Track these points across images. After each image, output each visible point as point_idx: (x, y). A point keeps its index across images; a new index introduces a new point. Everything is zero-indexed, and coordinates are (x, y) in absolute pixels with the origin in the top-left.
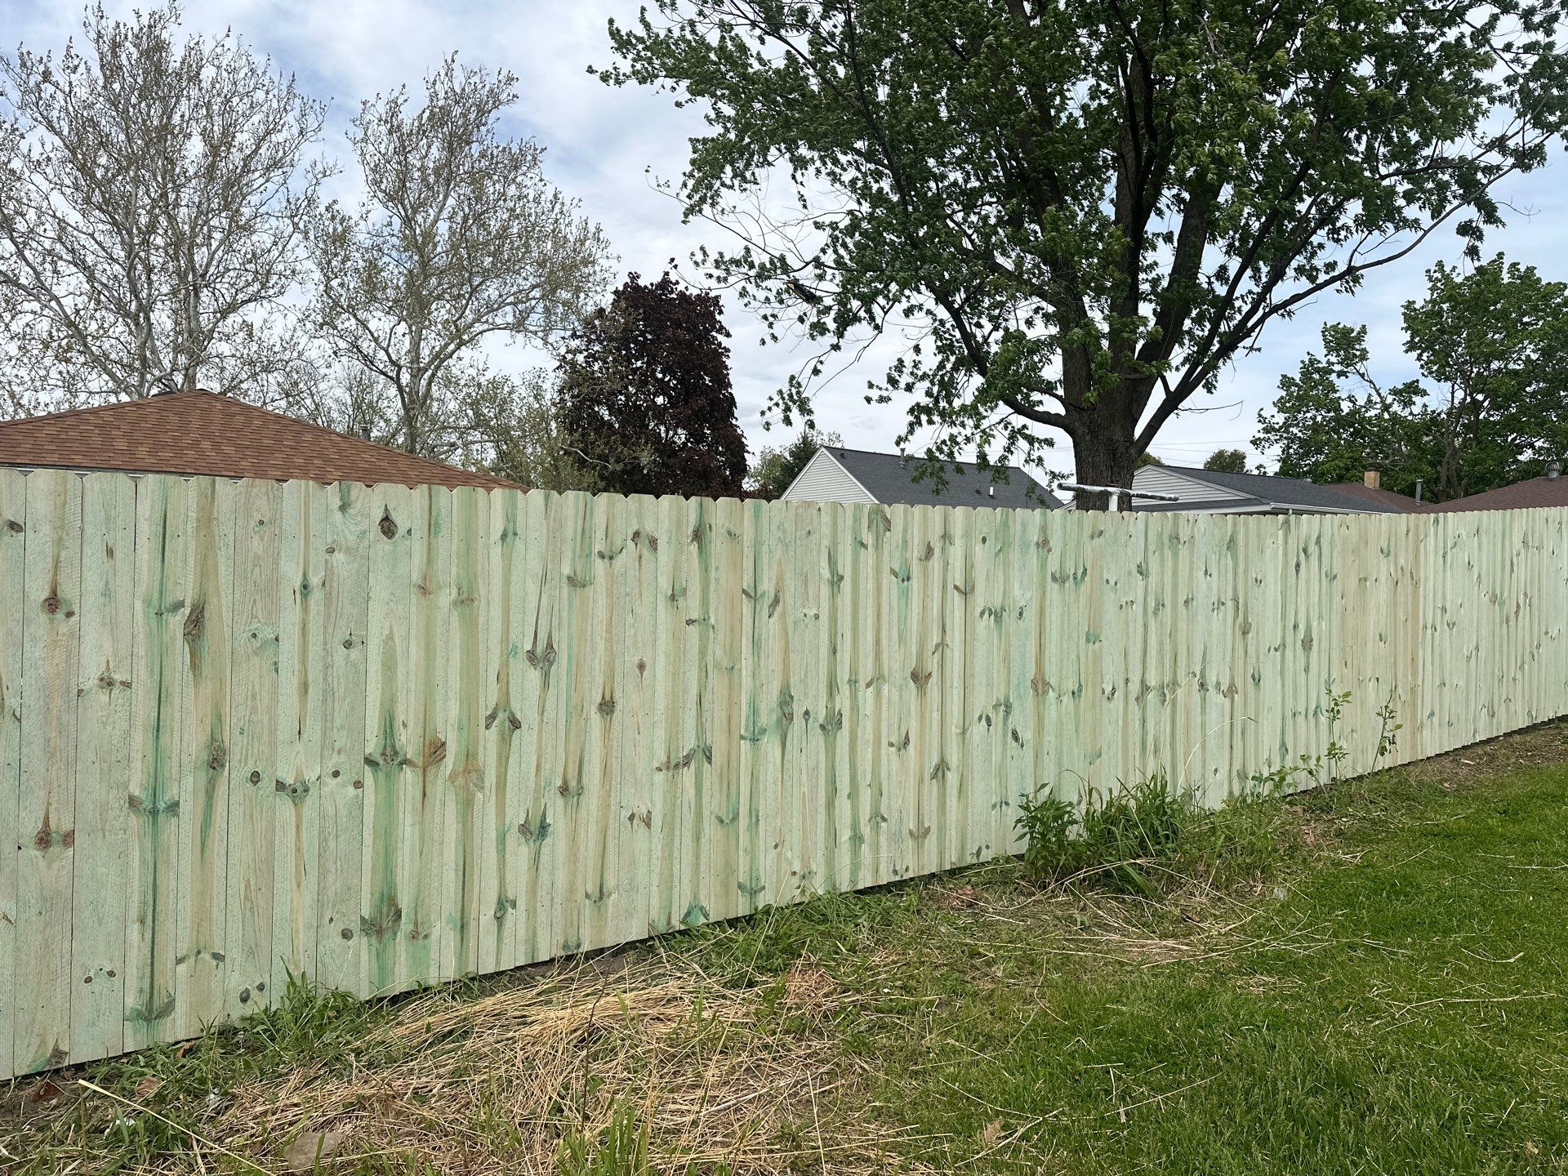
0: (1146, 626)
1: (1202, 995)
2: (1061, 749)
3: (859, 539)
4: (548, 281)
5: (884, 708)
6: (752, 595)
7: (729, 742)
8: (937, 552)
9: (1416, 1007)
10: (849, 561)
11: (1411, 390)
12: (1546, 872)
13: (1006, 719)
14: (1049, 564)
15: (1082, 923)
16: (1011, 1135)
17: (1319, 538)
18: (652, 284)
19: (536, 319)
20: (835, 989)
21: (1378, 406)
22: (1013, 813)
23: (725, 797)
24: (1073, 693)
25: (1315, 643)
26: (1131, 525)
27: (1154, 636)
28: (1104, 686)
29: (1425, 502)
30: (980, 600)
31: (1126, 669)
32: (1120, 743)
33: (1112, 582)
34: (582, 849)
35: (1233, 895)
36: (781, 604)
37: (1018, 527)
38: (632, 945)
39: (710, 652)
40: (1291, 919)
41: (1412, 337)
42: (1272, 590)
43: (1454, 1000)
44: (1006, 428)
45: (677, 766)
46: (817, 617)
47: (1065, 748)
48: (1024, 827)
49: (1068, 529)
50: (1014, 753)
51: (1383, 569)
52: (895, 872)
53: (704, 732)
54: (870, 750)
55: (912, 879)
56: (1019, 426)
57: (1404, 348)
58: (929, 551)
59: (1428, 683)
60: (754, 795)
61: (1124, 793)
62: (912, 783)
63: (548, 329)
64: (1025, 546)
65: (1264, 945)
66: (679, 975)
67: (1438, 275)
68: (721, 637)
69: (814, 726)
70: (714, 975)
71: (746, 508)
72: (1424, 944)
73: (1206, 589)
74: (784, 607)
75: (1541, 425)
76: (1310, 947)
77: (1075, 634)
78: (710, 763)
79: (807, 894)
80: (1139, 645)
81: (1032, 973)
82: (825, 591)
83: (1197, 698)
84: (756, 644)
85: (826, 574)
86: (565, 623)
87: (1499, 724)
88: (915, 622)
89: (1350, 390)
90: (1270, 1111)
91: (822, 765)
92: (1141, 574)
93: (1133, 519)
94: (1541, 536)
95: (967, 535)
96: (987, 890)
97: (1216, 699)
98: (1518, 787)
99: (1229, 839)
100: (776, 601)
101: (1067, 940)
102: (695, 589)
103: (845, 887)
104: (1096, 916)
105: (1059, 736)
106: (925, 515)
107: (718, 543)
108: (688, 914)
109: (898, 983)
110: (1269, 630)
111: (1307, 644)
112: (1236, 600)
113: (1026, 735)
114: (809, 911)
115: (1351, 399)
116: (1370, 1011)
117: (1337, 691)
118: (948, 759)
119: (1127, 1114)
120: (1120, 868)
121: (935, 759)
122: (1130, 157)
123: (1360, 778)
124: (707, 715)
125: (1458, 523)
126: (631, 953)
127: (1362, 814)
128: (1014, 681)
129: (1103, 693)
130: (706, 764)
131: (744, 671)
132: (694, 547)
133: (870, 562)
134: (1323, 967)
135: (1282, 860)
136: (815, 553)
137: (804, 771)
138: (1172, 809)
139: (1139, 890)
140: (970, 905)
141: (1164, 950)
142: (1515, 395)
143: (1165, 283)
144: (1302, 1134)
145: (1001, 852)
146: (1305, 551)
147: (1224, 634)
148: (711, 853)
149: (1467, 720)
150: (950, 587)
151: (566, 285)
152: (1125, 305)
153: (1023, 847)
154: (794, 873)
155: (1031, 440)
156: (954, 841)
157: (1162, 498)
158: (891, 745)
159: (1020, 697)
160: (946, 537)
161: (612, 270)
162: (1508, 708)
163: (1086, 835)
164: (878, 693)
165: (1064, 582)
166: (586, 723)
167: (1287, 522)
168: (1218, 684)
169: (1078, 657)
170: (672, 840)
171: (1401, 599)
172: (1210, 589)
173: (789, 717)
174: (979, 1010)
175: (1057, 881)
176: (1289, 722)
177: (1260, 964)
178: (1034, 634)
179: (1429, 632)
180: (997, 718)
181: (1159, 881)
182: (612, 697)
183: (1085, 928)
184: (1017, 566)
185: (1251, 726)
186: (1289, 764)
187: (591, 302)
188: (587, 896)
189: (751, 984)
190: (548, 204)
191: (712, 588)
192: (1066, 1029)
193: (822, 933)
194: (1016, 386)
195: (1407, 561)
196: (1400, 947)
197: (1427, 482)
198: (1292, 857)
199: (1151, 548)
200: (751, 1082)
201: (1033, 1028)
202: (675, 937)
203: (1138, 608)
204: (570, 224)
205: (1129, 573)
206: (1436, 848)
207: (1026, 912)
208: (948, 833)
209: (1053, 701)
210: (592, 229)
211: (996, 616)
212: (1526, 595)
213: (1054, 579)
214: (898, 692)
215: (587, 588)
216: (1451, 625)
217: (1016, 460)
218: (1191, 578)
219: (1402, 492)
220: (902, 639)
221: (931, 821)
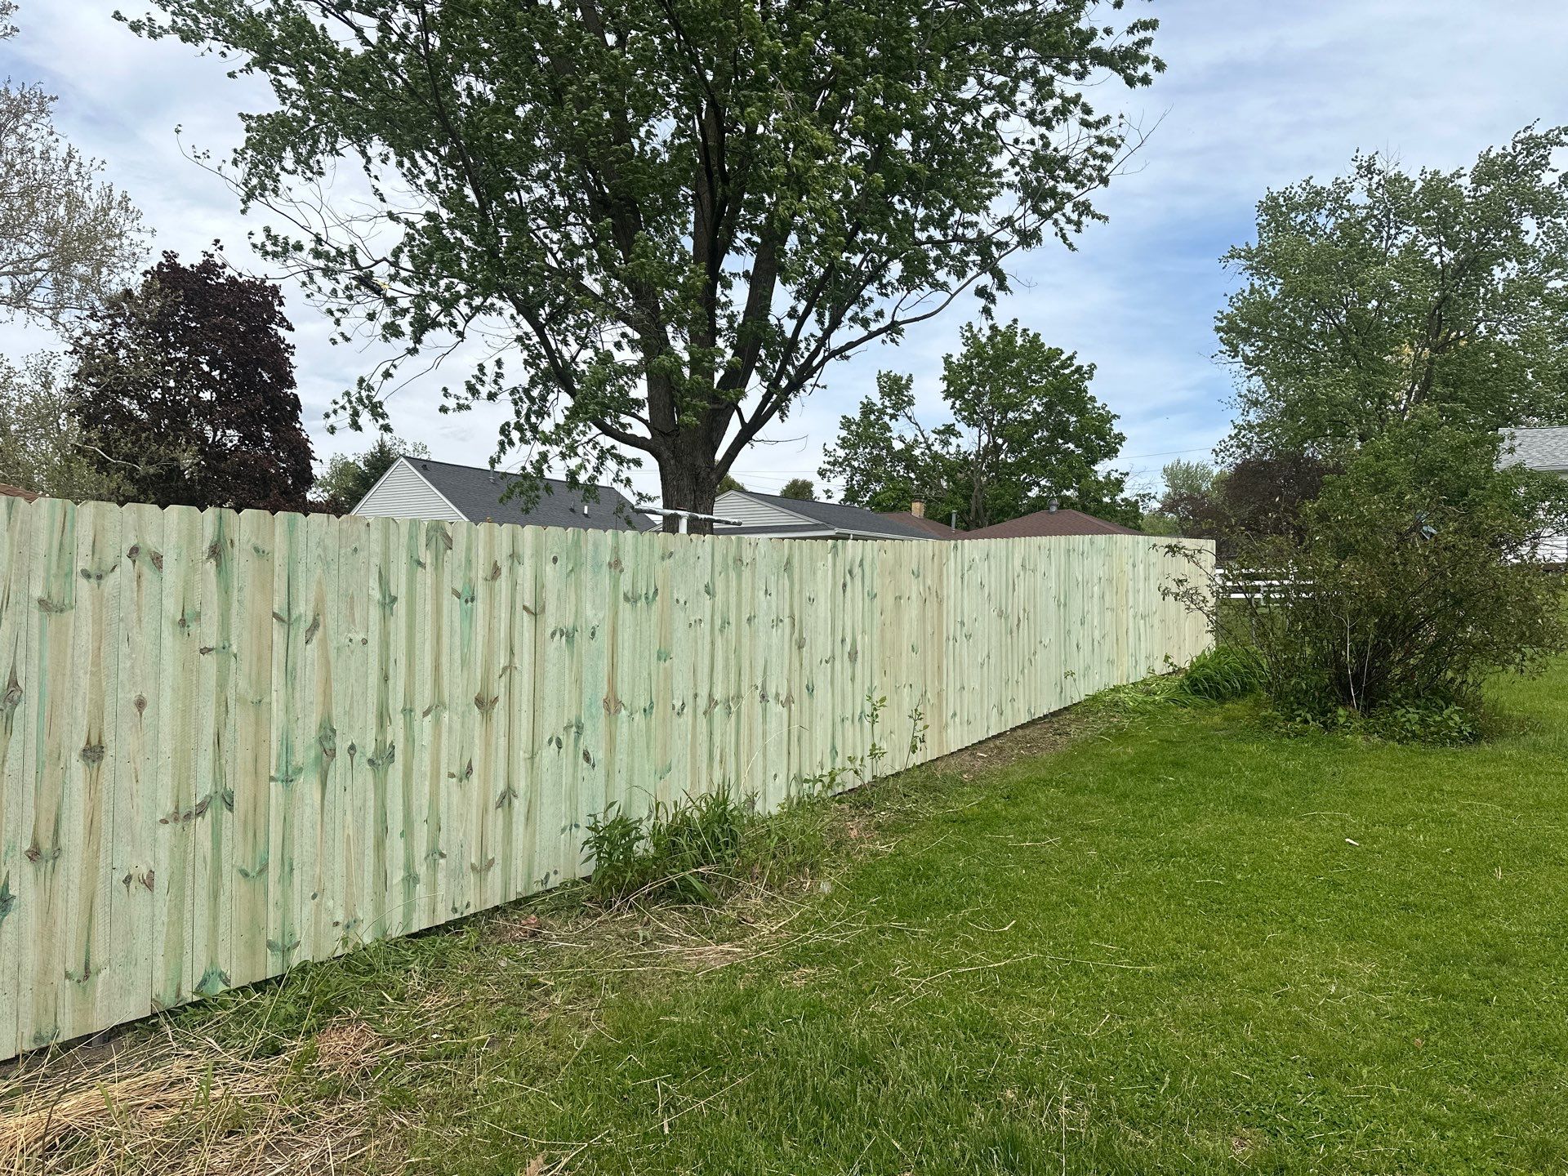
0: (713, 643)
1: (750, 994)
2: (633, 767)
3: (415, 557)
4: (60, 250)
5: (445, 735)
6: (285, 619)
7: (256, 783)
8: (505, 571)
9: (931, 981)
10: (403, 579)
11: (949, 430)
12: (1036, 847)
13: (577, 740)
14: (621, 584)
15: (645, 938)
16: (554, 1167)
17: (862, 561)
18: (192, 266)
19: (42, 295)
20: (377, 1043)
21: (923, 445)
22: (583, 834)
23: (249, 848)
24: (645, 710)
25: (860, 655)
26: (699, 549)
27: (720, 652)
28: (675, 702)
29: (960, 530)
30: (551, 621)
31: (695, 685)
32: (689, 756)
33: (682, 602)
34: (60, 921)
35: (785, 893)
36: (321, 628)
37: (590, 547)
38: (129, 1026)
39: (231, 683)
40: (834, 911)
41: (948, 387)
42: (823, 606)
43: (960, 970)
44: (594, 448)
45: (188, 816)
46: (365, 642)
47: (636, 765)
48: (591, 848)
49: (640, 550)
50: (585, 774)
51: (914, 588)
52: (455, 910)
53: (223, 775)
54: (427, 783)
55: (475, 915)
56: (608, 447)
57: (943, 395)
58: (496, 571)
59: (951, 689)
60: (287, 842)
61: (690, 803)
62: (474, 814)
63: (59, 307)
64: (597, 566)
65: (808, 938)
66: (188, 1052)
67: (969, 335)
68: (245, 667)
69: (361, 761)
70: (233, 1047)
71: (277, 522)
72: (940, 921)
73: (766, 607)
74: (325, 633)
75: (1044, 467)
76: (847, 936)
77: (647, 653)
78: (231, 810)
79: (351, 945)
80: (707, 662)
81: (591, 996)
82: (375, 613)
83: (758, 708)
84: (290, 673)
85: (376, 595)
86: (35, 656)
87: (1006, 721)
88: (480, 645)
89: (901, 431)
90: (799, 1099)
91: (371, 803)
92: (708, 593)
93: (700, 542)
94: (1035, 560)
95: (537, 553)
96: (552, 917)
97: (775, 708)
98: (1018, 775)
99: (781, 839)
100: (315, 625)
101: (628, 957)
102: (212, 614)
103: (396, 932)
104: (659, 929)
105: (631, 753)
106: (491, 535)
107: (242, 562)
108: (204, 982)
109: (448, 1027)
110: (821, 644)
111: (853, 656)
112: (792, 617)
113: (598, 755)
114: (353, 963)
115: (901, 439)
116: (893, 989)
117: (876, 697)
118: (515, 786)
119: (670, 1125)
120: (683, 878)
121: (501, 787)
122: (706, 196)
123: (898, 774)
124: (227, 756)
125: (974, 548)
126: (130, 1034)
127: (897, 807)
128: (586, 701)
129: (674, 708)
130: (226, 812)
131: (274, 705)
132: (211, 566)
133: (429, 581)
134: (856, 953)
135: (830, 855)
136: (362, 573)
137: (349, 813)
138: (733, 817)
139: (700, 898)
140: (534, 935)
141: (719, 955)
142: (1025, 441)
143: (740, 319)
144: (826, 1117)
145: (570, 876)
146: (850, 572)
147: (783, 649)
148: (233, 910)
149: (982, 718)
150: (519, 607)
151: (85, 257)
152: (705, 335)
153: (589, 869)
154: (337, 924)
155: (621, 460)
156: (520, 870)
157: (728, 523)
158: (452, 776)
159: (592, 716)
160: (514, 556)
161: (144, 245)
162: (1013, 706)
163: (652, 850)
164: (437, 721)
165: (636, 602)
166: (64, 774)
167: (835, 546)
168: (777, 695)
169: (650, 674)
170: (182, 902)
171: (929, 614)
172: (769, 607)
173: (332, 754)
174: (535, 1042)
175: (623, 898)
176: (839, 727)
177: (801, 957)
178: (607, 654)
179: (951, 643)
180: (568, 741)
181: (719, 887)
182: (100, 741)
183: (647, 943)
184: (589, 585)
185: (806, 735)
186: (839, 765)
187: (117, 280)
188: (68, 976)
189: (277, 1052)
190: (60, 163)
191: (234, 611)
192: (619, 1047)
193: (367, 984)
194: (605, 408)
195: (933, 580)
196: (920, 927)
197: (960, 514)
198: (837, 852)
199: (718, 569)
200: (269, 1161)
201: (585, 1053)
202: (186, 1011)
203: (706, 626)
204: (88, 189)
205: (698, 593)
206: (954, 833)
207: (591, 934)
208: (514, 862)
209: (625, 719)
210: (117, 196)
211: (567, 636)
212: (1024, 610)
213: (626, 598)
214: (459, 717)
215: (65, 614)
216: (968, 637)
217: (604, 480)
218: (753, 598)
219: (941, 521)
220: (465, 662)
221: (495, 852)
